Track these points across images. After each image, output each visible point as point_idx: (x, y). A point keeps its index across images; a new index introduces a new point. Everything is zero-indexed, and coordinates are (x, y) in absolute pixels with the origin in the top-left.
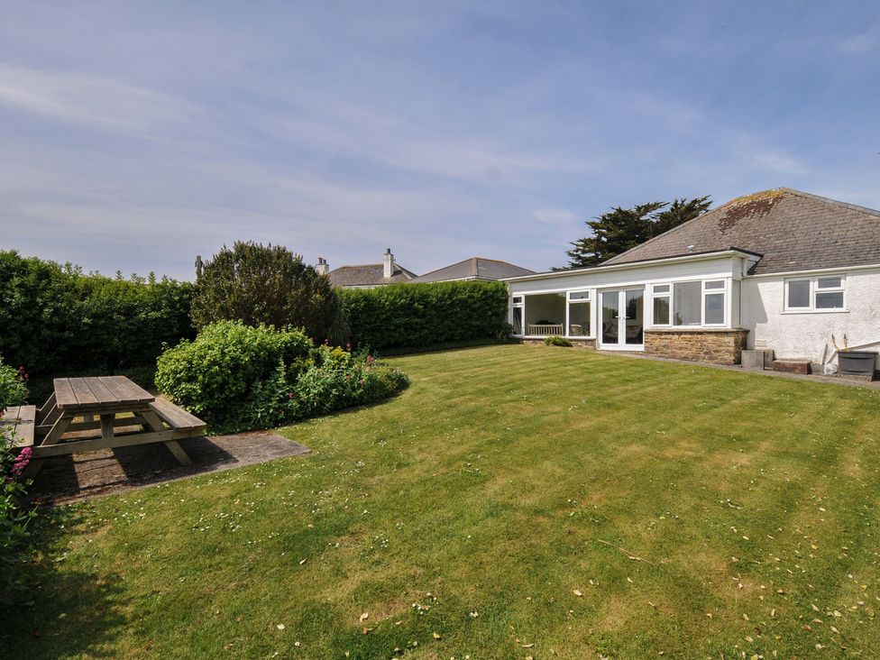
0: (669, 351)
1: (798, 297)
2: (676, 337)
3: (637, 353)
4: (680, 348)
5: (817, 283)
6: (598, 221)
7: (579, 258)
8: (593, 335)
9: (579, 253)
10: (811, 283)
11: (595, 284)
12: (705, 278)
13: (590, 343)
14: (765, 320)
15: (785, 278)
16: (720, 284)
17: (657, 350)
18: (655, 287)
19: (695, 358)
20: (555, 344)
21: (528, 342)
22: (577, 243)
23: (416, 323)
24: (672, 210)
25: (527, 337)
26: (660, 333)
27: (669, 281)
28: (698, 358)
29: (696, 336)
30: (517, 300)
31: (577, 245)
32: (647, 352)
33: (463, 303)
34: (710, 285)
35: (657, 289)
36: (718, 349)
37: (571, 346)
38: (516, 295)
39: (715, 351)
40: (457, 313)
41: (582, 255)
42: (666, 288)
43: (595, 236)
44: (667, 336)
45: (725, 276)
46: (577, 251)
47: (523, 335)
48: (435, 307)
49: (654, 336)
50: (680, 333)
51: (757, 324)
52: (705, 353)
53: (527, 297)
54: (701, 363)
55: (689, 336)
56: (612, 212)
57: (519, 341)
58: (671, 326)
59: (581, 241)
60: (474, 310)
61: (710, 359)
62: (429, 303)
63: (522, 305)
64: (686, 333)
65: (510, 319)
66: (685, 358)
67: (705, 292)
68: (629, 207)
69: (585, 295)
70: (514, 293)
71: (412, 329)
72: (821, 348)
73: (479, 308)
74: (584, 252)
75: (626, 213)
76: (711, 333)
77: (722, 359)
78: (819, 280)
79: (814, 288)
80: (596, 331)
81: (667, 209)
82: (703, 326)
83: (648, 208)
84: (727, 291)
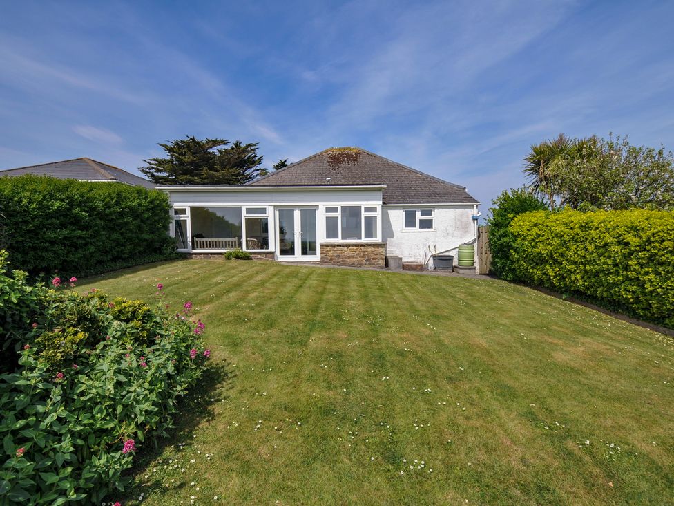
0: (340, 260)
1: (410, 221)
2: (346, 248)
3: (315, 263)
4: (349, 258)
5: (420, 212)
6: (170, 145)
7: (152, 175)
8: (271, 248)
9: (153, 171)
10: (417, 212)
11: (272, 202)
12: (364, 204)
13: (271, 255)
14: (392, 236)
15: (403, 208)
16: (373, 209)
17: (331, 259)
18: (326, 208)
19: (360, 264)
20: (238, 257)
21: (198, 257)
22: (150, 162)
23: (80, 237)
24: (233, 148)
25: (194, 251)
26: (333, 246)
27: (338, 204)
28: (361, 264)
29: (360, 248)
30: (177, 212)
31: (150, 164)
32: (323, 261)
33: (133, 211)
34: (367, 209)
35: (328, 210)
36: (375, 257)
37: (250, 259)
38: (177, 206)
39: (373, 259)
40: (127, 224)
41: (155, 174)
42: (335, 210)
43: (169, 158)
44: (339, 248)
45: (378, 203)
46: (150, 169)
47: (189, 249)
48: (102, 215)
49: (328, 248)
50: (348, 246)
51: (389, 239)
52: (367, 261)
53: (192, 209)
54: (364, 268)
55: (355, 248)
56: (186, 139)
57: (185, 256)
58: (339, 240)
59: (155, 160)
60: (143, 221)
61: (370, 264)
62: (95, 209)
63: (187, 217)
64: (353, 245)
65: (172, 233)
66: (353, 265)
67: (364, 214)
68: (202, 139)
69: (263, 211)
70: (175, 204)
71: (72, 246)
72: (423, 254)
73: (148, 219)
74: (158, 171)
75: (198, 143)
76: (370, 245)
77: (377, 264)
78: (421, 211)
79: (418, 215)
80: (274, 244)
81: (228, 147)
82: (364, 240)
83: (215, 143)
84: (378, 214)
